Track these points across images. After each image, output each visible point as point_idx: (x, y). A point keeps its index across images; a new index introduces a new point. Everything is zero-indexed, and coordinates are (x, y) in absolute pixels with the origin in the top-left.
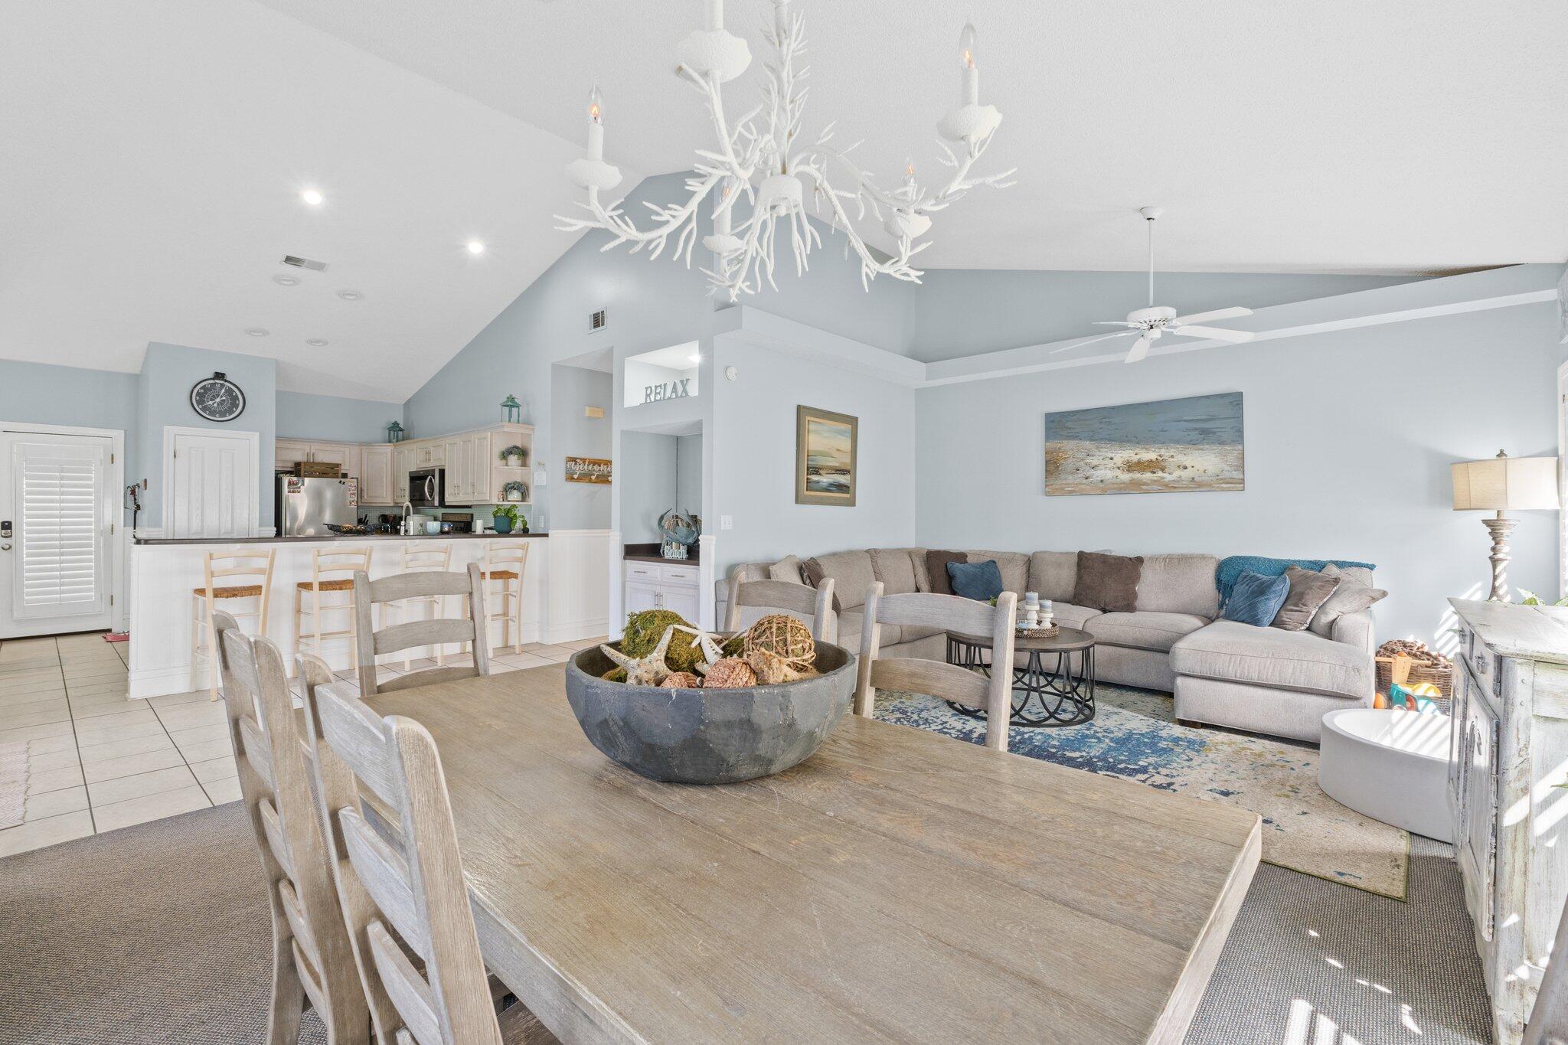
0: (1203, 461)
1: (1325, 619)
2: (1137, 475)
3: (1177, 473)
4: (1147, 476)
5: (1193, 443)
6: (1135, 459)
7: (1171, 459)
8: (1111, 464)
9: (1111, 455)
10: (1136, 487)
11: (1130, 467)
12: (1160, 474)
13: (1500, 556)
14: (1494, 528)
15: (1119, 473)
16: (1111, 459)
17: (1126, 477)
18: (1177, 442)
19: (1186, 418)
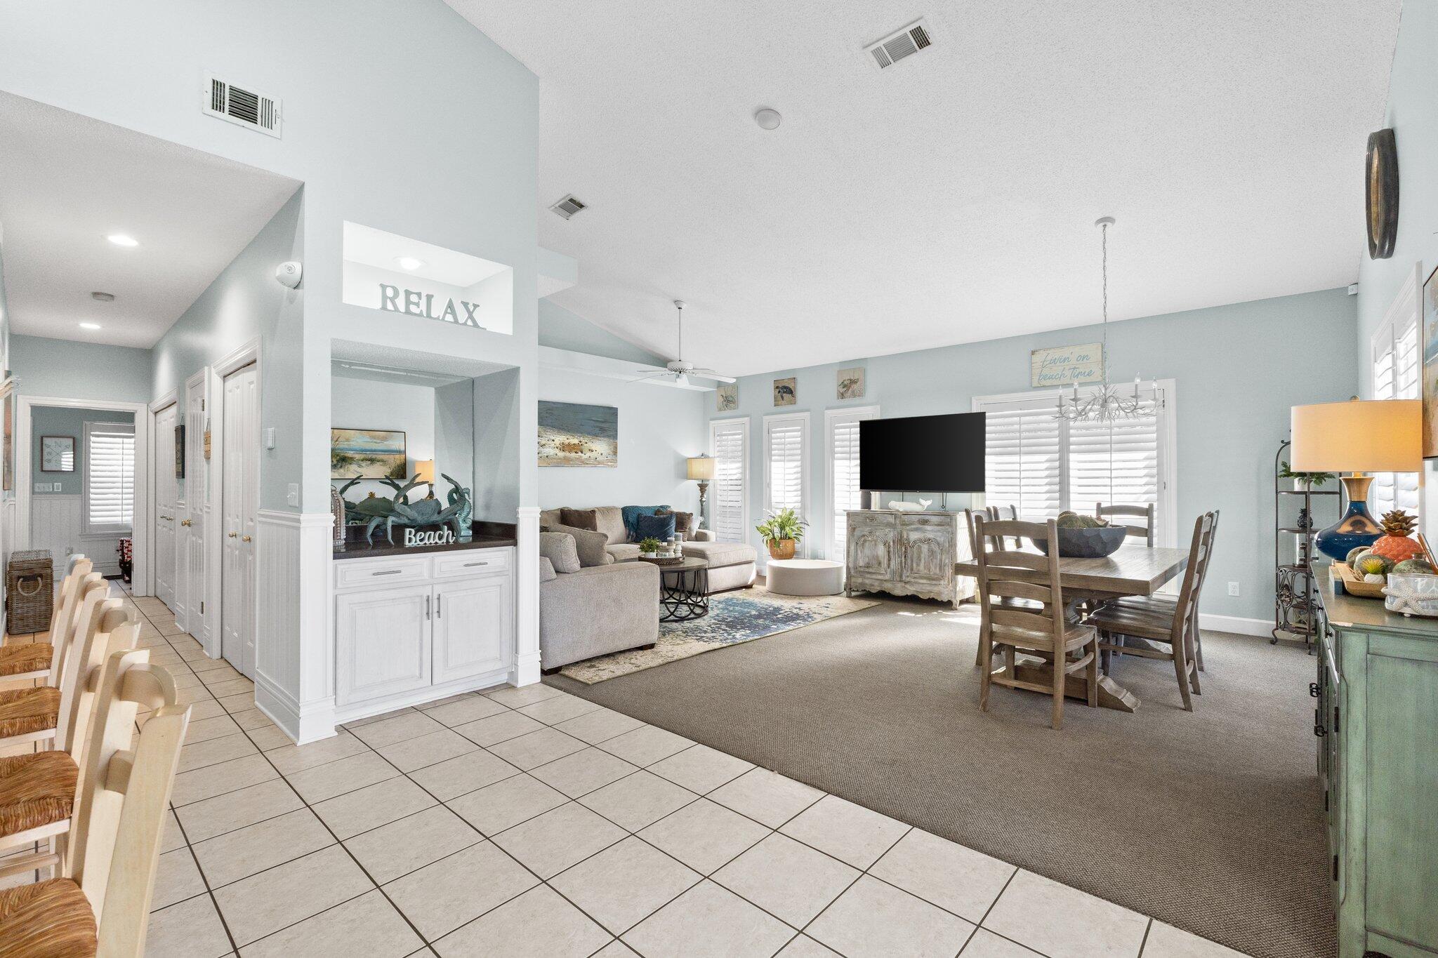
0: (599, 447)
1: (694, 534)
2: (567, 454)
3: (589, 454)
4: (573, 455)
5: (596, 435)
6: (567, 442)
7: (585, 445)
8: (552, 444)
9: (553, 438)
10: (565, 462)
11: (564, 447)
12: (580, 454)
13: (704, 499)
14: (703, 488)
15: (557, 451)
16: (553, 441)
17: (561, 454)
18: (589, 434)
19: (593, 419)
